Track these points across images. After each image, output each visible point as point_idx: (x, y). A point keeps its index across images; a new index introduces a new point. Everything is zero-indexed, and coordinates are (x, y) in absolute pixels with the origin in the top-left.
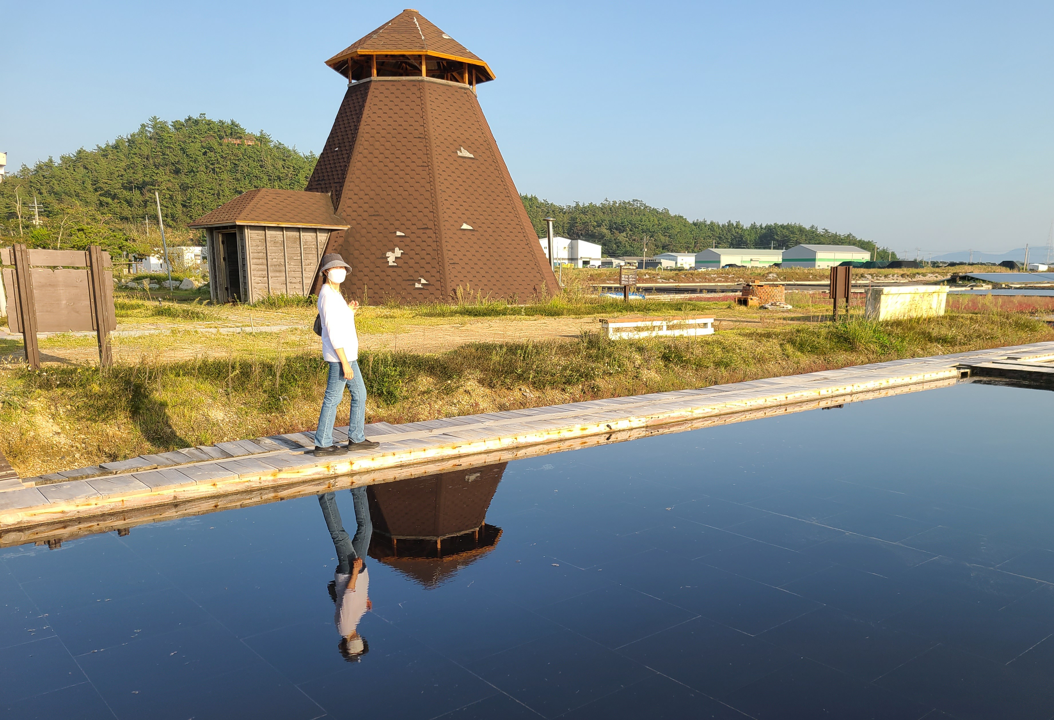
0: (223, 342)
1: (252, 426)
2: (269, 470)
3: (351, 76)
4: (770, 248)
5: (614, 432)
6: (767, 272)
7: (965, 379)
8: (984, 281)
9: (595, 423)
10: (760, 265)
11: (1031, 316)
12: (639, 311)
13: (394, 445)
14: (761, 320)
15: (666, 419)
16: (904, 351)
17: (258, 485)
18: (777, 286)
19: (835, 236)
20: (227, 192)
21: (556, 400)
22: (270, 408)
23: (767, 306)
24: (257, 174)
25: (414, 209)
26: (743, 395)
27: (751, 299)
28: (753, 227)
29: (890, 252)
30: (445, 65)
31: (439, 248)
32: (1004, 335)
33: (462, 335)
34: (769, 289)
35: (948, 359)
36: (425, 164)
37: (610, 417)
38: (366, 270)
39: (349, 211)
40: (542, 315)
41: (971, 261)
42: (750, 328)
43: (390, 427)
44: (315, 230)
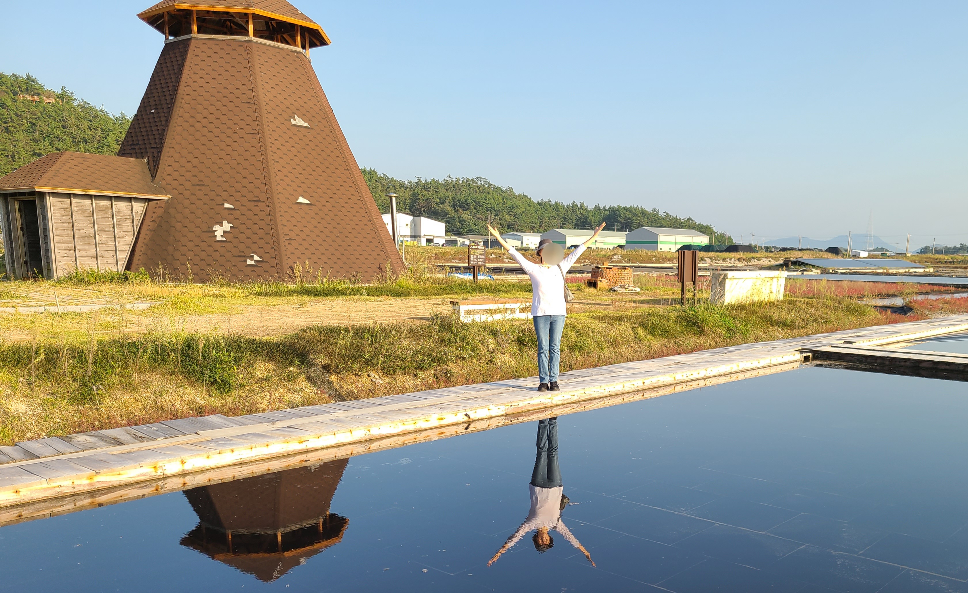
0: (23, 324)
1: (61, 419)
2: (84, 473)
3: (167, 32)
4: (614, 230)
5: (473, 421)
6: (612, 253)
7: (807, 363)
8: (813, 266)
9: (453, 413)
10: (605, 247)
11: (858, 300)
12: (488, 292)
13: (231, 440)
14: (612, 302)
15: (525, 406)
16: (748, 335)
17: (71, 490)
18: (624, 268)
19: (676, 219)
20: (23, 154)
21: (407, 386)
22: (82, 399)
23: (616, 288)
24: (59, 135)
25: (244, 179)
26: (601, 381)
27: (601, 281)
28: (597, 208)
29: (727, 236)
30: (275, 25)
31: (272, 222)
32: (837, 319)
33: (302, 317)
34: (616, 271)
35: (791, 343)
36: (255, 132)
37: (468, 405)
38: (190, 245)
39: (169, 179)
40: (388, 296)
41: (801, 247)
42: (601, 311)
43: (226, 420)
44: (130, 199)
